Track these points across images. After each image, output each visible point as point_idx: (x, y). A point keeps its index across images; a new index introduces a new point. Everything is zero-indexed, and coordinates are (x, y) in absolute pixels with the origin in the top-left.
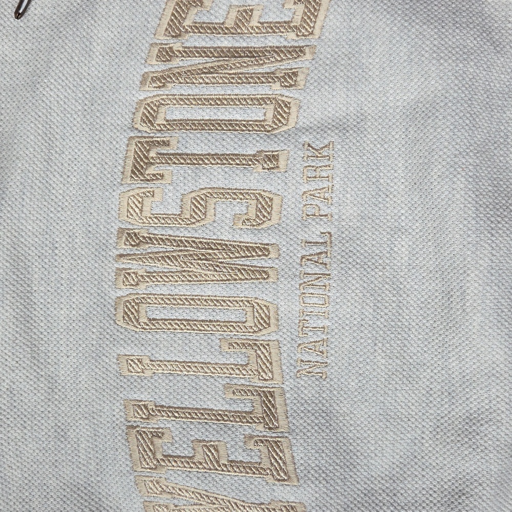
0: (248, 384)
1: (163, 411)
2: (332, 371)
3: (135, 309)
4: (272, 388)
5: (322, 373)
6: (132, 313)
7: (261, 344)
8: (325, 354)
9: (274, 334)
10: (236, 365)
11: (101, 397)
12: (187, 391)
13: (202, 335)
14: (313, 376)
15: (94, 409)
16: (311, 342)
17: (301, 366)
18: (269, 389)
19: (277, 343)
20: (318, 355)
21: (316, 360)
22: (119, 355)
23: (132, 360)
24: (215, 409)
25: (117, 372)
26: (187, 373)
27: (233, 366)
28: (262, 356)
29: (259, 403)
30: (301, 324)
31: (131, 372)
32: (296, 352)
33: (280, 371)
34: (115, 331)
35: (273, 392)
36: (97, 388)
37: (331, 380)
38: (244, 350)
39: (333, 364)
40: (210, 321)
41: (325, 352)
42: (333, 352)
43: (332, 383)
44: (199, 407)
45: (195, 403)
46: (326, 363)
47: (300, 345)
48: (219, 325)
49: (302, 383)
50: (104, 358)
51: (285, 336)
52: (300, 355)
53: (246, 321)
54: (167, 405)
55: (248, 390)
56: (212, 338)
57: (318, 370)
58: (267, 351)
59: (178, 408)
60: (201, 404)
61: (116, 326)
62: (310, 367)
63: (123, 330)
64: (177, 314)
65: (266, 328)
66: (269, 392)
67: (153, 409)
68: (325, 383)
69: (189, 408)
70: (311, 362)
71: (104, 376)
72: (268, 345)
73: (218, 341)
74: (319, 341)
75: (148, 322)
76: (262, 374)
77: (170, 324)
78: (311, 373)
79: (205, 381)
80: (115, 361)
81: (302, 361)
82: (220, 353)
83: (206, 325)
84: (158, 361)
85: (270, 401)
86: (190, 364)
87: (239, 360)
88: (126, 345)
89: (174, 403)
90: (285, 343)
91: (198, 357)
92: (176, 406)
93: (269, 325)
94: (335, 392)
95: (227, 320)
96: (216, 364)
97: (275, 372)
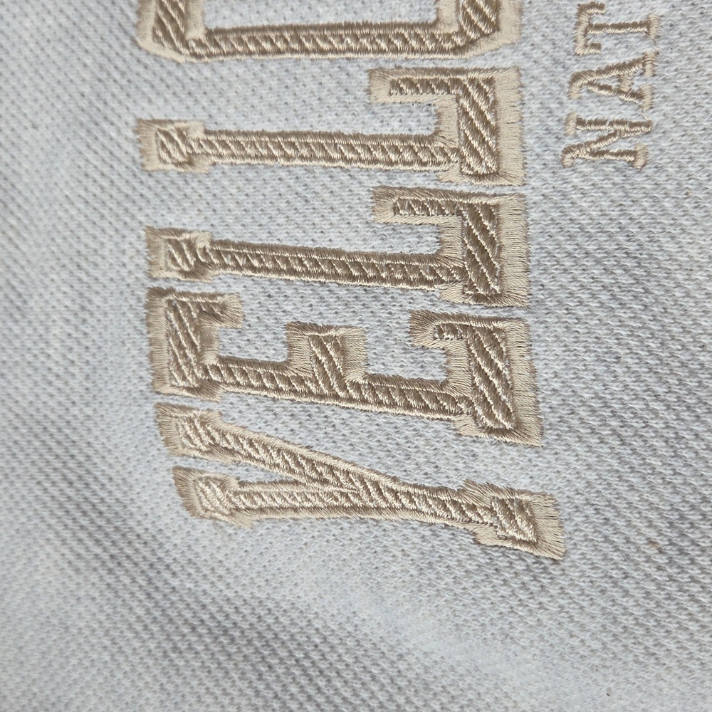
0: (432, 186)
1: (227, 253)
2: (664, 144)
3: (180, 10)
4: (495, 195)
5: (634, 153)
6: (172, 20)
7: (472, 81)
8: (647, 100)
9: (507, 51)
11: (96, 218)
12: (283, 205)
13: (326, 64)
14: (608, 161)
15: (82, 248)
16: (609, 69)
17: (576, 136)
18: (484, 200)
19: (513, 75)
20: (624, 103)
21: (618, 117)
22: (139, 121)
23: (166, 134)
24: (347, 249)
25: (134, 161)
26: (286, 163)
27: (397, 143)
31: (165, 162)
32: (565, 98)
33: (517, 150)
34: (133, 63)
35: (497, 206)
36: (90, 198)
37: (659, 169)
38: (426, 98)
39: (668, 126)
40: (348, 26)
41: (647, 92)
42: (668, 90)
43: (661, 178)
44: (309, 244)
45: (300, 234)
46: (648, 124)
47: (576, 77)
48: (368, 35)
49: (576, 180)
50: (105, 126)
51: (536, 54)
52: (575, 106)
53: (437, 20)
54: (236, 240)
55: (432, 203)
56: (352, 69)
57: (624, 146)
58: (487, 99)
59: (263, 247)
60: (316, 236)
61: (136, 51)
62: (601, 139)
63: (149, 61)
64: (271, 14)
65: (488, 35)
66: (486, 207)
67: (204, 249)
68: (639, 178)
69: (285, 249)
71: (106, 170)
73: (365, 77)
74: (631, 65)
75: (204, 39)
77: (253, 39)
78: (603, 153)
79: (326, 180)
80: (130, 134)
82: (368, 107)
84: (221, 132)
85: (484, 230)
86: (293, 139)
87: (413, 124)
88: (153, 96)
89: (254, 235)
90: (536, 72)
91: (313, 119)
92: (255, 242)
93: (496, 27)
94: (668, 204)
95: (387, 21)
96: (356, 137)
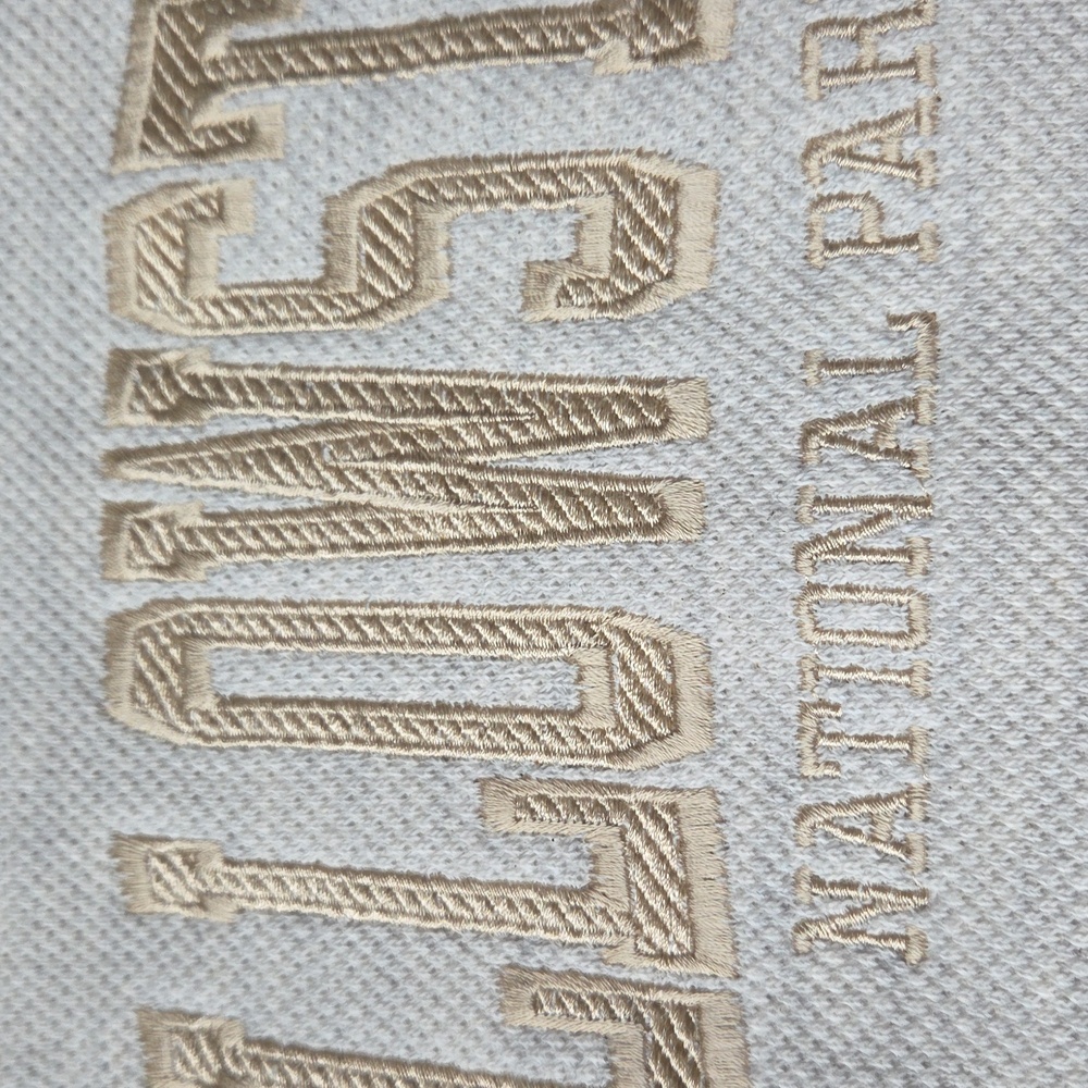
0: (592, 970)
2: (949, 930)
3: (173, 662)
4: (693, 990)
5: (906, 938)
6: (162, 676)
7: (645, 806)
8: (918, 857)
9: (695, 765)
10: (542, 890)
11: (54, 992)
12: (356, 987)
13: (410, 765)
14: (866, 950)
15: (34, 1040)
16: (856, 802)
17: (812, 906)
18: (678, 999)
19: (708, 803)
20: (884, 858)
21: (876, 881)
22: (117, 836)
23: (163, 858)
24: (464, 1065)
25: (113, 899)
26: (357, 917)
27: (532, 895)
28: (647, 856)
29: (636, 1052)
30: (809, 723)
31: (162, 901)
32: (790, 844)
33: (722, 923)
34: (101, 744)
35: (698, 1009)
36: (44, 961)
37: (946, 970)
38: (574, 829)
39: (954, 902)
40: (442, 708)
41: (917, 846)
42: (951, 847)
43: (951, 985)
44: (402, 1053)
45: (386, 1038)
46: (923, 894)
47: (805, 812)
48: (474, 724)
49: (818, 976)
50: (62, 845)
51: (740, 773)
52: (807, 858)
53: (581, 709)
54: (285, 1041)
55: (594, 997)
56: (453, 776)
57: (890, 926)
58: (669, 836)
59: (327, 1053)
60: (413, 1042)
61: (105, 725)
62: (852, 911)
63: (128, 742)
64: (317, 680)
65: (661, 738)
66: (681, 1009)
67: (234, 1051)
68: (916, 982)
69: (365, 1058)
70: (852, 885)
71: (67, 915)
72: (672, 809)
73: (473, 790)
74: (889, 799)
75: (215, 712)
76: (649, 929)
77: (293, 717)
78: (855, 934)
79: (424, 951)
80: (103, 857)
81: (816, 881)
82: (482, 839)
83: (423, 723)
84: (250, 863)
85: (680, 1050)
86: (366, 881)
87: (556, 871)
88: (137, 800)
89: (312, 1034)
90: (741, 801)
91: (396, 853)
92: (315, 1045)
93: (674, 725)
94: (964, 1027)
95: (503, 703)
96: (467, 882)
97: (702, 923)
